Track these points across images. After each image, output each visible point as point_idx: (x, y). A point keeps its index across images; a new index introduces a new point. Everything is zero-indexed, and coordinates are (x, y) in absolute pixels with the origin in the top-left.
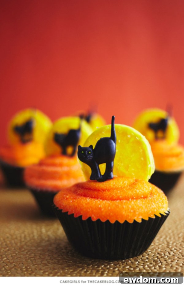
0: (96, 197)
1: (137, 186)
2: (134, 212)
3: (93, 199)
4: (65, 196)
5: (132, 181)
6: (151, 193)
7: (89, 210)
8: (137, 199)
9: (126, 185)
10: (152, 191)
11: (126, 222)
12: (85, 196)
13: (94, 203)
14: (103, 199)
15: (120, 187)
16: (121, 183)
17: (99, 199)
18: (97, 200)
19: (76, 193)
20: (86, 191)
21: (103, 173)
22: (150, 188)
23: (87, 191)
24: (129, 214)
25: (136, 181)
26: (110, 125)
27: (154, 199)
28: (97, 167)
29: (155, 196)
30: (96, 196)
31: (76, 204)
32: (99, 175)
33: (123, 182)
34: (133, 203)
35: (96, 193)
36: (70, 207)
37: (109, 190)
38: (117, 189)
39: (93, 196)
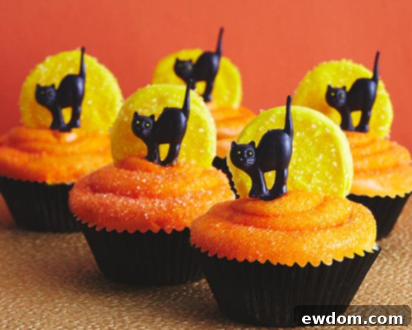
0: (264, 227)
1: (327, 209)
2: (321, 247)
3: (258, 230)
4: (212, 224)
5: (318, 200)
6: (351, 217)
7: (251, 244)
8: (326, 228)
9: (309, 208)
10: (352, 212)
11: (309, 264)
12: (246, 224)
13: (260, 236)
14: (275, 229)
15: (300, 210)
16: (303, 204)
17: (268, 229)
18: (264, 231)
19: (232, 220)
20: (248, 218)
21: (270, 187)
22: (349, 209)
23: (250, 217)
24: (314, 251)
25: (326, 199)
26: (284, 108)
27: (354, 225)
28: (261, 176)
29: (356, 219)
30: (263, 225)
31: (231, 236)
32: (264, 190)
33: (306, 203)
34: (319, 234)
35: (263, 220)
36: (221, 239)
37: (283, 216)
38: (297, 214)
39: (259, 225)
